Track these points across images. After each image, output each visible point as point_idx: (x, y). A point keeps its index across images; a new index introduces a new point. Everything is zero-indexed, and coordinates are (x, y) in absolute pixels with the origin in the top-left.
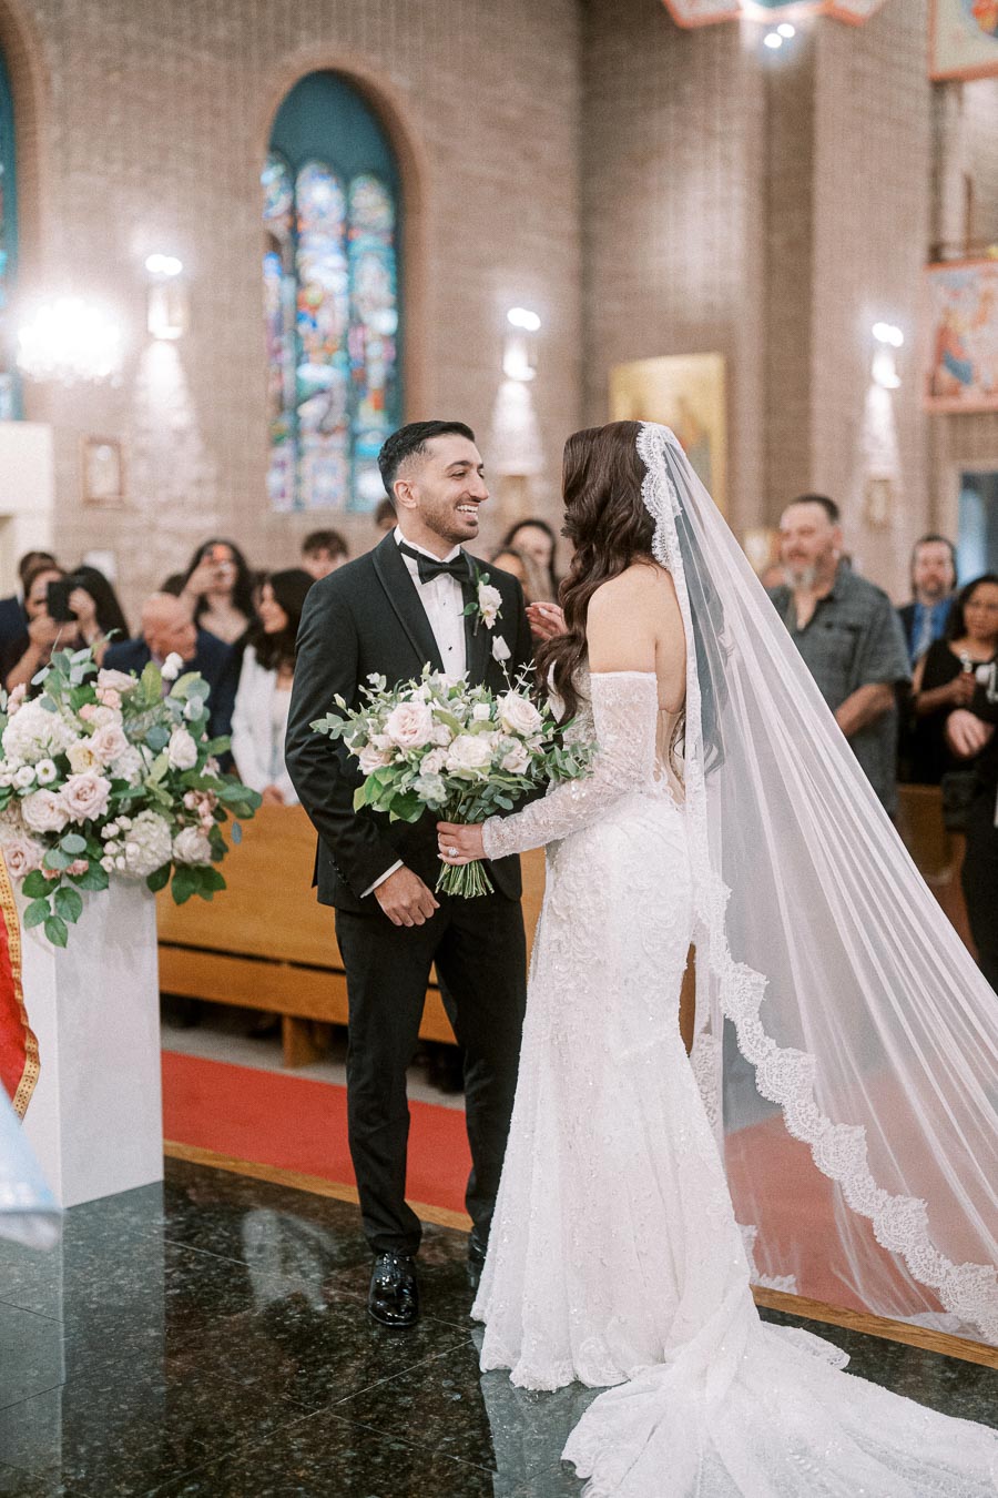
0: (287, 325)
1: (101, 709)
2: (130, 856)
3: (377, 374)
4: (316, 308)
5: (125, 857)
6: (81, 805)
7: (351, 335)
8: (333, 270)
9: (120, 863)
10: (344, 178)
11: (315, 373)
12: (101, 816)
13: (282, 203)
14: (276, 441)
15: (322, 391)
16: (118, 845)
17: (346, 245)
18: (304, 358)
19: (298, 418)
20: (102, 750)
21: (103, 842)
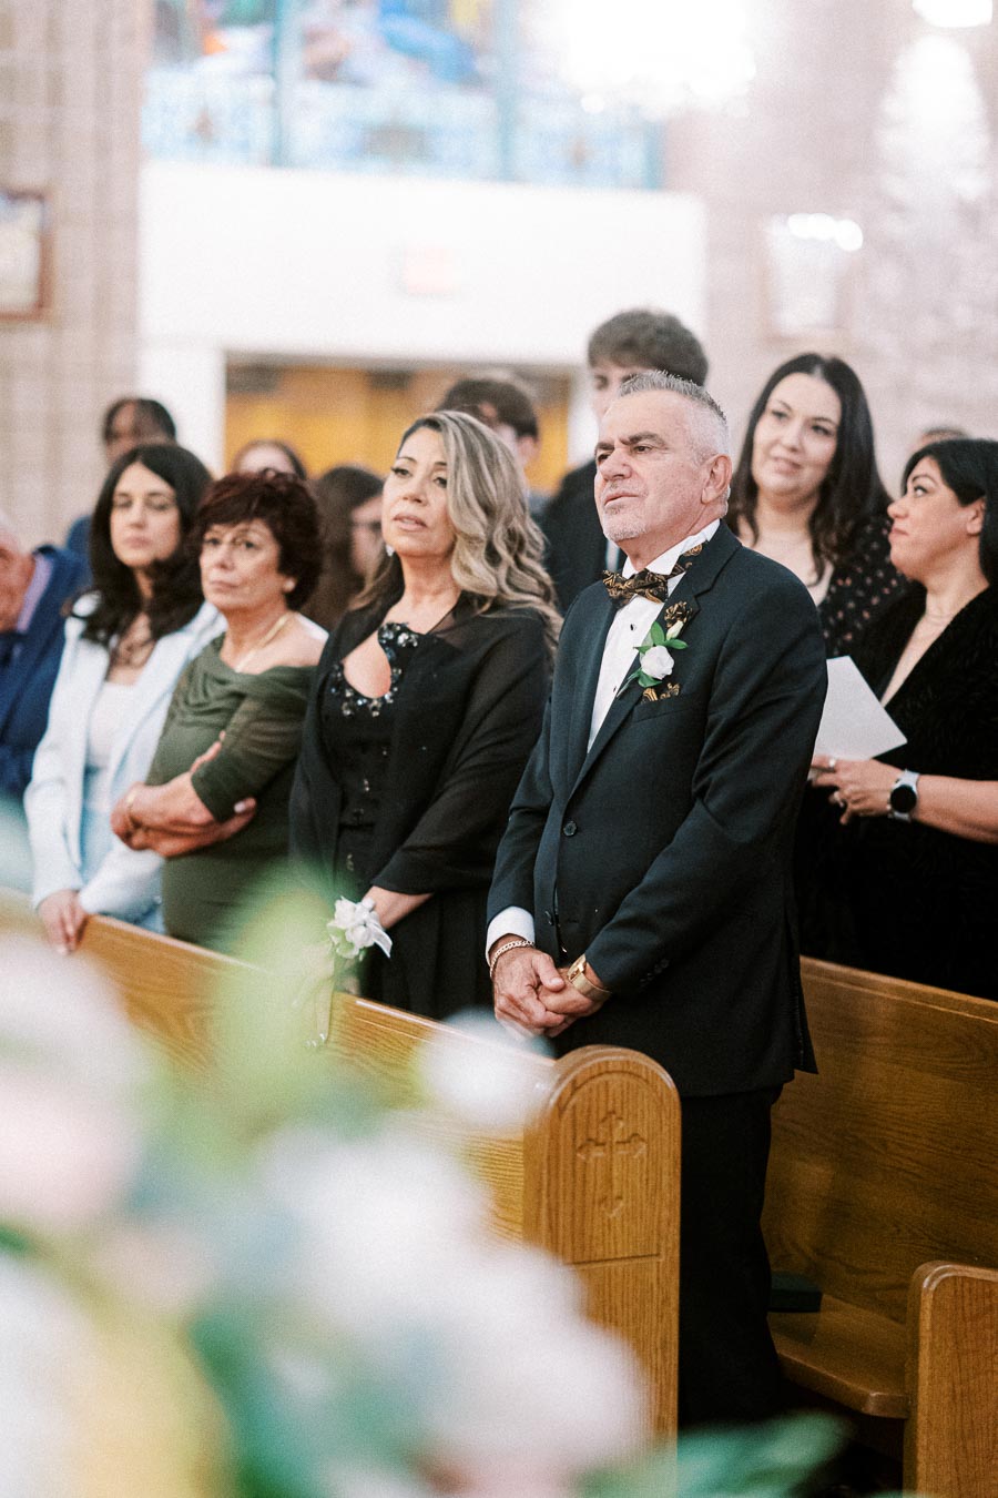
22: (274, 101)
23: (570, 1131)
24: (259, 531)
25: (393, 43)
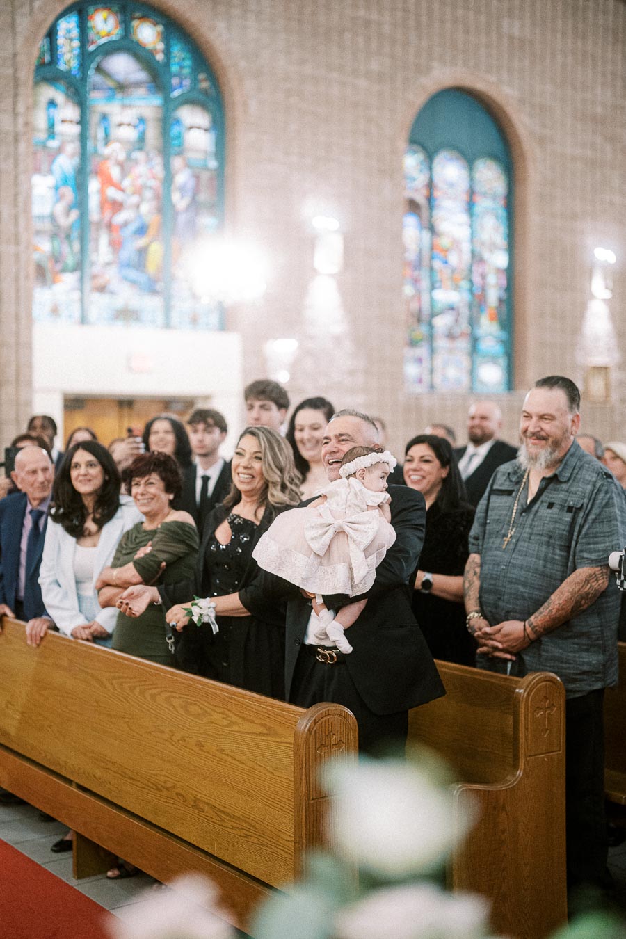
0: (426, 261)
3: (493, 296)
4: (447, 250)
7: (474, 268)
8: (460, 225)
10: (470, 162)
11: (444, 296)
13: (422, 179)
14: (413, 343)
15: (452, 308)
17: (470, 206)
18: (437, 285)
19: (431, 326)
22: (82, 300)
23: (314, 741)
24: (155, 477)
25: (125, 278)
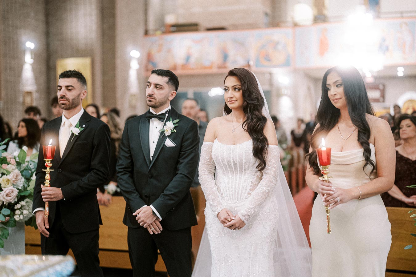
1: (9, 165)
2: (25, 214)
5: (23, 215)
6: (9, 198)
9: (21, 217)
12: (15, 201)
16: (20, 211)
20: (13, 179)
21: (16, 210)
